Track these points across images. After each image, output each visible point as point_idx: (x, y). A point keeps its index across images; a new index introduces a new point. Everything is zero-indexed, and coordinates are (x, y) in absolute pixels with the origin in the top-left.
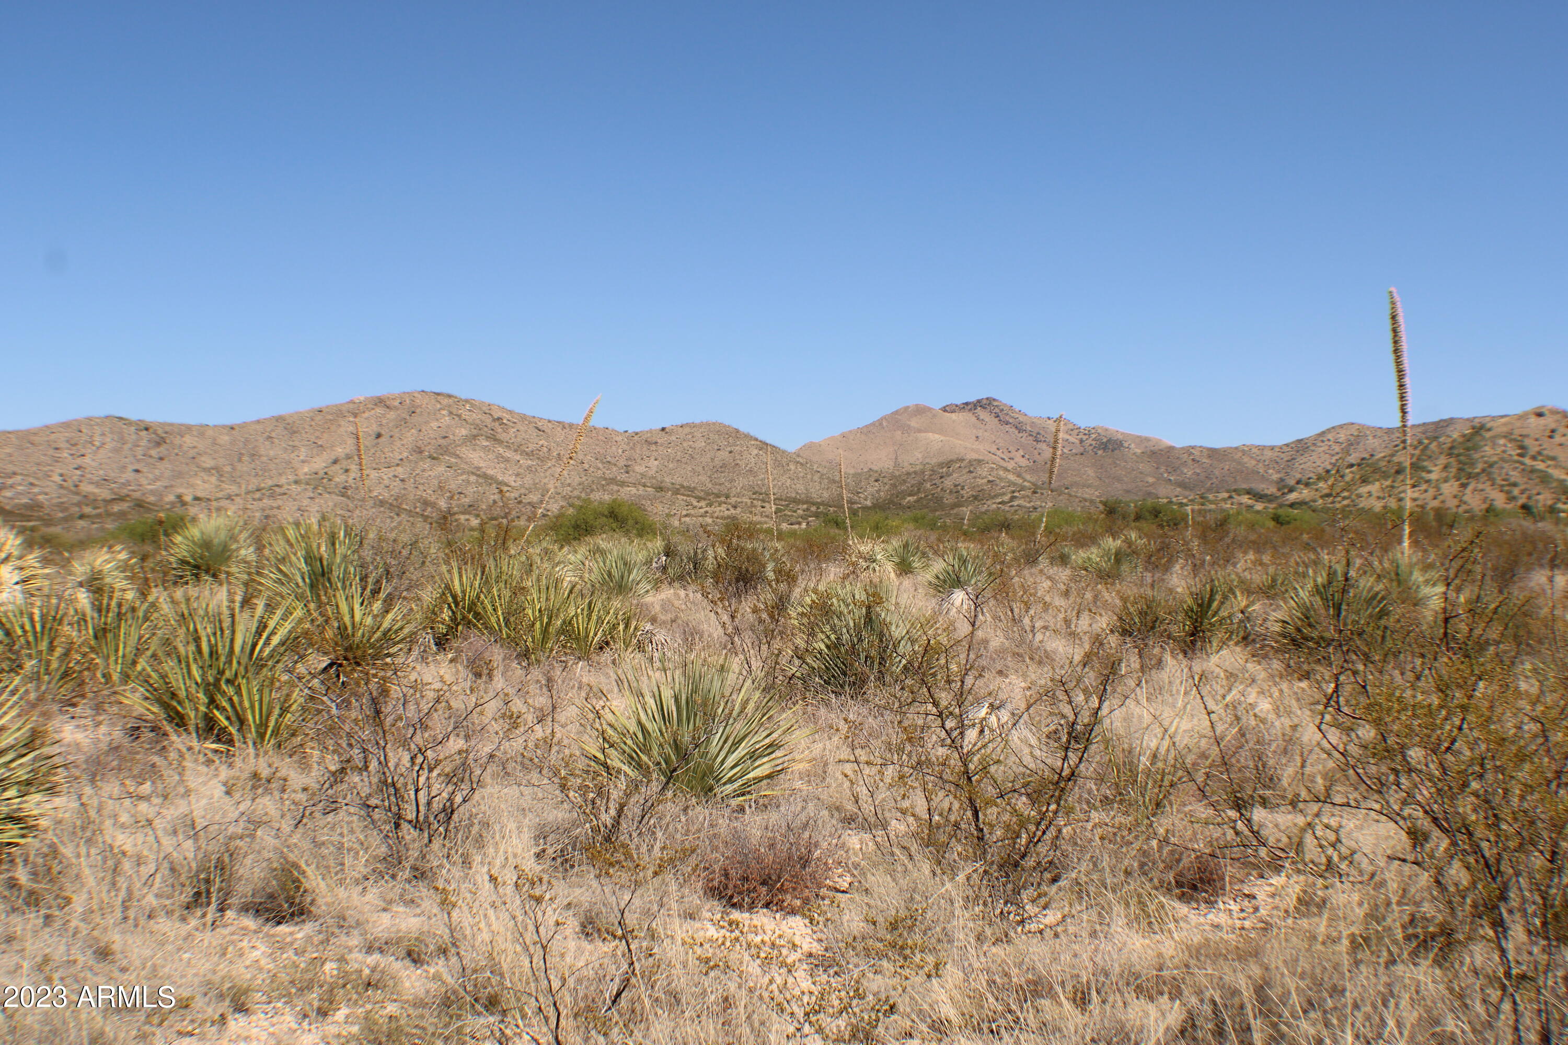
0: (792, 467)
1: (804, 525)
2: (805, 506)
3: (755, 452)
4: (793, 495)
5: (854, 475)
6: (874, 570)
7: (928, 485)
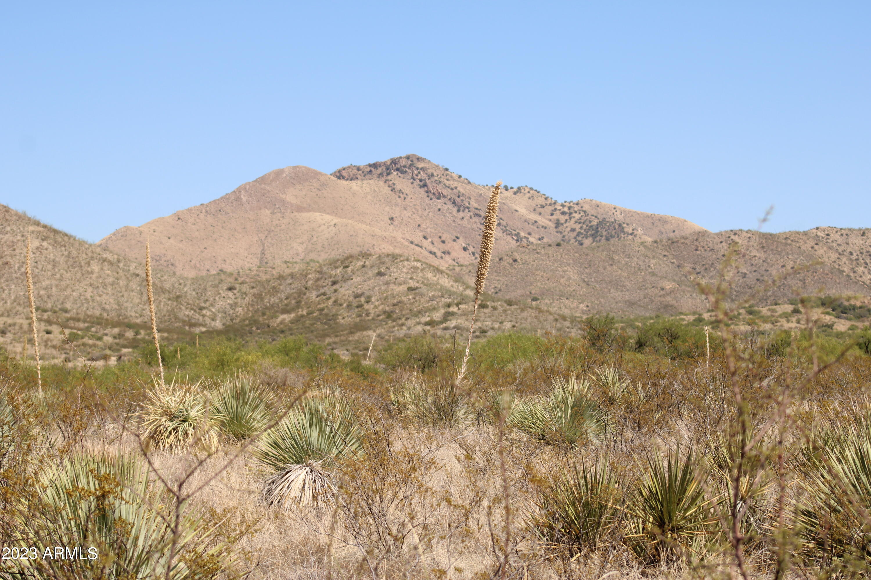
0: (95, 267)
1: (113, 361)
2: (116, 330)
3: (36, 243)
4: (97, 313)
5: (195, 280)
6: (186, 434)
7: (313, 296)
